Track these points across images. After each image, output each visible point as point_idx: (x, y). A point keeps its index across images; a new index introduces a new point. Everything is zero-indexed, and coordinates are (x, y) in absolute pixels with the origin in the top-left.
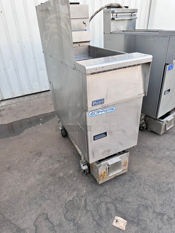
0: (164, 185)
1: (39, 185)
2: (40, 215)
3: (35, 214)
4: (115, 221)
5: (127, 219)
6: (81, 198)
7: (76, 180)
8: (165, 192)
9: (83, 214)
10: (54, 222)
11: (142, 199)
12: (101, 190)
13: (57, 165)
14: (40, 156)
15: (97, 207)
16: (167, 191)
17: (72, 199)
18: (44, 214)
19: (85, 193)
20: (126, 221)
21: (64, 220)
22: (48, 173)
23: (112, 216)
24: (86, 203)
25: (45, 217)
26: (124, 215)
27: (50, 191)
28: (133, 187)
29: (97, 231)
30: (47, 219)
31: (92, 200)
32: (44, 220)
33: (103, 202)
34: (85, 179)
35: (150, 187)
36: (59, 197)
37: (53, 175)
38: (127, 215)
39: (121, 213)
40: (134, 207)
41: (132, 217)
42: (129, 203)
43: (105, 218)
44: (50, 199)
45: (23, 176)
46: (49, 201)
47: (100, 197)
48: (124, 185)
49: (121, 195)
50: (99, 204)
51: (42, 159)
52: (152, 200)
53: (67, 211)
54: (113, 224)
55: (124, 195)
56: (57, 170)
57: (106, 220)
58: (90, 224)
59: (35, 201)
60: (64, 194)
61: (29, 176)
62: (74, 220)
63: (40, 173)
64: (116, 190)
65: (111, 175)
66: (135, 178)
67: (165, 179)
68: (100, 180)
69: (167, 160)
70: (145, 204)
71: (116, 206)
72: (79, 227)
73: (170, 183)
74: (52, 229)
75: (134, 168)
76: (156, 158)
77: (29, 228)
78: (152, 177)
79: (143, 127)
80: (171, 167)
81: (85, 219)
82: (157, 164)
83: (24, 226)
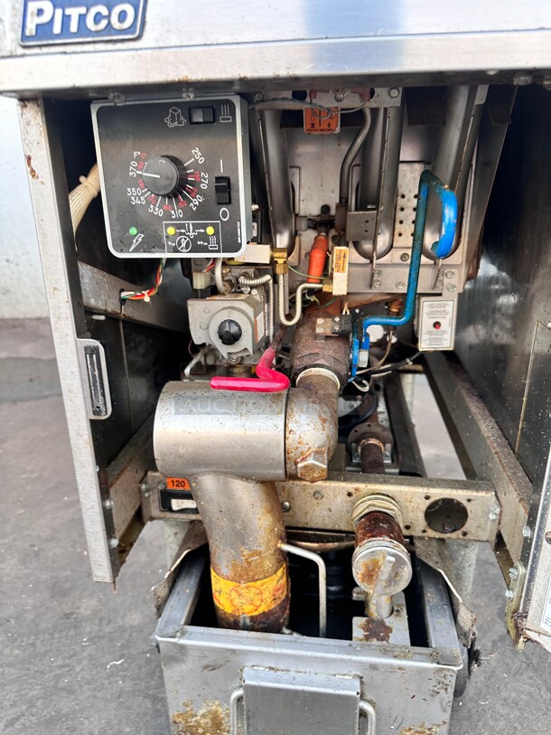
7: (114, 672)
22: (52, 570)
37: (58, 590)
63: (30, 556)
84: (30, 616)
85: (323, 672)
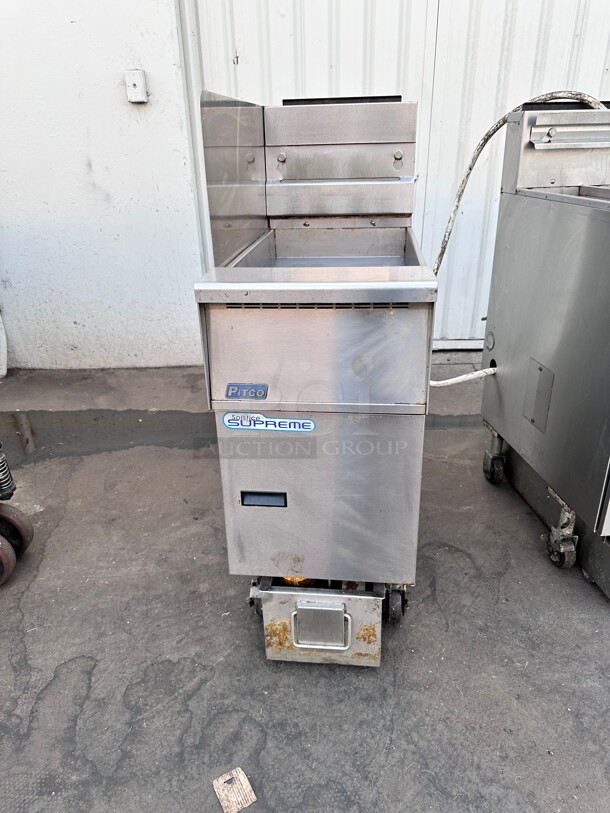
0: (472, 774)
1: (136, 587)
2: (84, 656)
3: (75, 649)
4: (228, 777)
5: (263, 794)
6: (198, 669)
7: (226, 618)
8: (452, 797)
9: (171, 709)
10: (95, 688)
11: (358, 771)
12: (263, 678)
14: (197, 519)
15: (217, 715)
16: (464, 799)
17: (175, 661)
18: (92, 658)
19: (218, 664)
20: (254, 797)
21: (119, 697)
22: (177, 569)
23: (229, 761)
24: (199, 689)
25: (89, 668)
26: (264, 780)
27: (146, 615)
28: (361, 724)
29: (162, 772)
30: (89, 673)
31: (219, 691)
32: (83, 672)
33: (242, 710)
34: (249, 629)
35: (414, 753)
36: (154, 638)
37: (184, 579)
38: (273, 785)
39: (261, 768)
40: (310, 779)
41: (281, 799)
42: (308, 757)
43: (210, 752)
44: (130, 634)
45: (122, 552)
46: (124, 636)
47: (244, 695)
49: (304, 723)
50: (225, 712)
51: (195, 528)
52: (385, 792)
53: (143, 681)
54: (215, 782)
55: (313, 727)
56: (204, 571)
57: (206, 760)
58: (165, 744)
59: (99, 619)
60: (167, 637)
61: (134, 556)
62: (139, 711)
64: (306, 701)
65: (304, 645)
66: (391, 702)
67: (492, 761)
68: (269, 645)
69: (565, 705)
70: (351, 789)
71: (265, 743)
72: (134, 734)
73: (503, 782)
74: (81, 701)
75: (418, 669)
76: (528, 677)
77: (41, 670)
78: (450, 729)
79: (562, 556)
80: (556, 735)
81: (162, 725)
82: (513, 699)
83: (37, 661)
84: (173, 594)
85: (330, 602)
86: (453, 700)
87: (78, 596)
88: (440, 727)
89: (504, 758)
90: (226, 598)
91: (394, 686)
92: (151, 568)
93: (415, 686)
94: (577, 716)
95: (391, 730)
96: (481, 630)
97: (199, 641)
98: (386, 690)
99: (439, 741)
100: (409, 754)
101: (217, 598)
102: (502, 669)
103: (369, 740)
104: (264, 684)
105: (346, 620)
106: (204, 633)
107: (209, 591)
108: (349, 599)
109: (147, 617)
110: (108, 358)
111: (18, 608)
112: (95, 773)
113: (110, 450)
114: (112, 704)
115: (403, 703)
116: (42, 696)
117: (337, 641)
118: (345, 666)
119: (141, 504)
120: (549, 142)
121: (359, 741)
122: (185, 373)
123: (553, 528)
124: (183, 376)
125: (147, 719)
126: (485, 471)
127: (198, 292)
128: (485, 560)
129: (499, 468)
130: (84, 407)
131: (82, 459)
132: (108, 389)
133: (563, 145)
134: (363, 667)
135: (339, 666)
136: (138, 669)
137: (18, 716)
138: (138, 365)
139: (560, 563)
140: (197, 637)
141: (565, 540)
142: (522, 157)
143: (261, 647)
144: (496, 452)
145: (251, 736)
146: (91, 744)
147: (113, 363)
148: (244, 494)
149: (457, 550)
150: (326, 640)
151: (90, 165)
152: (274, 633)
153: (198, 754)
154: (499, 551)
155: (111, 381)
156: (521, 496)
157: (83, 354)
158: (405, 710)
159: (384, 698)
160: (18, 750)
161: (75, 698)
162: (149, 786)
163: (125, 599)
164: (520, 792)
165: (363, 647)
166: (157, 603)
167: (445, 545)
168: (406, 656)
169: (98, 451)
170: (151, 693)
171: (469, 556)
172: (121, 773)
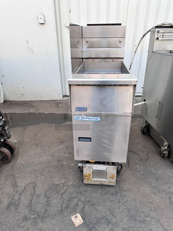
0: (142, 214)
1: (46, 163)
2: (32, 183)
3: (29, 181)
4: (75, 216)
5: (85, 220)
6: (65, 186)
7: (71, 172)
8: (137, 221)
9: (58, 197)
10: (36, 192)
11: (111, 214)
12: (83, 188)
13: (67, 155)
14: (61, 144)
15: (71, 199)
16: (140, 221)
17: (58, 184)
18: (35, 183)
19: (70, 185)
20: (83, 221)
21: (43, 194)
22: (57, 158)
23: (75, 212)
24: (65, 192)
25: (34, 186)
26: (85, 217)
27: (49, 171)
28: (111, 201)
29: (57, 215)
30: (34, 188)
31: (71, 192)
32: (32, 187)
33: (78, 197)
34: (78, 175)
35: (126, 209)
36: (52, 178)
37: (59, 161)
38: (88, 218)
39: (84, 213)
40: (98, 216)
41: (90, 222)
42: (97, 210)
43: (70, 209)
44: (45, 176)
45: (41, 153)
46: (43, 177)
47: (78, 193)
48: (105, 195)
49: (95, 201)
50: (73, 198)
51: (61, 147)
52: (119, 220)
53: (49, 190)
54: (72, 217)
55: (98, 202)
56: (64, 158)
57: (69, 211)
58: (57, 207)
59: (36, 172)
60: (55, 177)
61: (44, 154)
62: (49, 198)
63: (52, 156)
64: (96, 195)
65: (95, 179)
66: (119, 195)
67: (147, 211)
68: (85, 179)
69: (166, 195)
70: (109, 219)
71: (85, 206)
72: (48, 204)
73: (150, 217)
74: (32, 195)
75: (126, 186)
76: (156, 188)
77: (20, 187)
78: (136, 202)
79: (164, 154)
80: (164, 204)
81: (56, 202)
82: (152, 194)
83: (19, 184)
84: (56, 165)
85: (102, 168)
86: (136, 194)
87: (29, 166)
88: (133, 202)
89: (151, 210)
90: (71, 166)
91: (119, 190)
92: (49, 158)
93: (125, 191)
94: (170, 198)
95: (119, 202)
96: (142, 175)
97: (64, 178)
98: (117, 192)
99: (133, 206)
100: (125, 209)
101: (69, 166)
102: (149, 186)
103: (113, 205)
104: (83, 190)
105: (107, 172)
106: (66, 176)
107: (66, 164)
108: (108, 167)
109: (49, 172)
110: (32, 98)
111: (12, 169)
112: (38, 215)
113: (35, 124)
114: (41, 196)
115: (122, 195)
116: (21, 194)
117: (104, 178)
118: (105, 185)
119: (45, 140)
120: (163, 37)
121: (111, 206)
122: (55, 102)
123: (162, 147)
124: (54, 103)
125: (52, 200)
126: (141, 131)
127: (69, 81)
128: (143, 156)
129: (146, 130)
130: (26, 112)
131: (27, 127)
132: (33, 107)
133: (167, 39)
134: (111, 185)
135: (104, 185)
136: (48, 186)
137: (15, 200)
138: (41, 100)
139: (163, 156)
140: (64, 177)
141: (165, 150)
142: (155, 42)
143: (82, 180)
144: (145, 125)
145: (81, 205)
146: (36, 207)
147: (34, 99)
148: (79, 138)
149: (134, 153)
150: (101, 178)
151: (27, 42)
152: (86, 176)
153: (66, 210)
154: (146, 153)
155: (34, 104)
156: (152, 138)
157: (25, 97)
158: (123, 197)
159: (117, 194)
160: (16, 209)
161: (31, 194)
162: (53, 219)
163: (43, 167)
164: (155, 219)
165: (111, 180)
166: (52, 168)
167: (131, 151)
168: (122, 182)
169: (31, 125)
170: (52, 193)
171: (138, 154)
172: (45, 215)
